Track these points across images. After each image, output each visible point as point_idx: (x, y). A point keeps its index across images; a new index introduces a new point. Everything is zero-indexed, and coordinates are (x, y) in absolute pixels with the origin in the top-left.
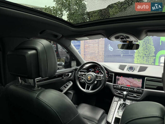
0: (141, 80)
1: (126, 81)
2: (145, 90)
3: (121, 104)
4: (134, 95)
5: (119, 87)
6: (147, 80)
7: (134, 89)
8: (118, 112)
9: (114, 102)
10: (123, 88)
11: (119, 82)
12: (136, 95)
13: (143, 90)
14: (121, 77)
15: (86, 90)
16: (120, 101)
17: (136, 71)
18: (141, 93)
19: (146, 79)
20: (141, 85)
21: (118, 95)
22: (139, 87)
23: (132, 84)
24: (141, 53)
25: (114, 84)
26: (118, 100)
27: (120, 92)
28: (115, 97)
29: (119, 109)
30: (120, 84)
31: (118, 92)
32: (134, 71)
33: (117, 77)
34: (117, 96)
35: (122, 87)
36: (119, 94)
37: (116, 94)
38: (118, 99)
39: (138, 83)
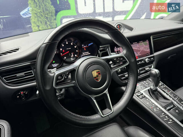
0: (147, 42)
2: (156, 55)
12: (148, 68)
13: (154, 56)
20: (149, 50)
22: (148, 54)
23: (139, 54)
24: (41, 17)
33: (115, 49)
37: (124, 82)
39: (145, 48)
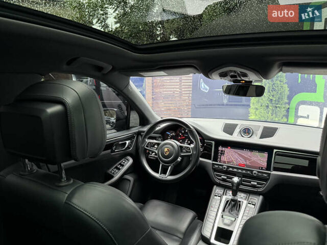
0: (266, 155)
1: (236, 156)
2: (273, 174)
3: (228, 201)
4: (252, 183)
5: (225, 168)
6: (277, 154)
7: (252, 171)
8: (222, 217)
9: (215, 197)
10: (231, 169)
11: (224, 158)
12: (256, 183)
13: (270, 174)
14: (227, 148)
15: (161, 174)
16: (226, 195)
17: (256, 136)
18: (266, 180)
19: (276, 152)
20: (265, 164)
21: (222, 183)
22: (262, 168)
23: (248, 163)
24: (263, 98)
25: (213, 162)
26: (222, 193)
27: (225, 177)
28: (215, 186)
29: (224, 211)
30: (225, 162)
31: (222, 177)
32: (252, 137)
33: (220, 148)
34: (219, 185)
35: (229, 167)
36: (224, 180)
37: (218, 181)
38: (223, 191)
39: (260, 160)
